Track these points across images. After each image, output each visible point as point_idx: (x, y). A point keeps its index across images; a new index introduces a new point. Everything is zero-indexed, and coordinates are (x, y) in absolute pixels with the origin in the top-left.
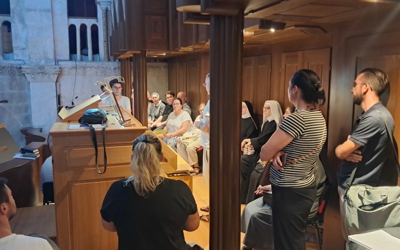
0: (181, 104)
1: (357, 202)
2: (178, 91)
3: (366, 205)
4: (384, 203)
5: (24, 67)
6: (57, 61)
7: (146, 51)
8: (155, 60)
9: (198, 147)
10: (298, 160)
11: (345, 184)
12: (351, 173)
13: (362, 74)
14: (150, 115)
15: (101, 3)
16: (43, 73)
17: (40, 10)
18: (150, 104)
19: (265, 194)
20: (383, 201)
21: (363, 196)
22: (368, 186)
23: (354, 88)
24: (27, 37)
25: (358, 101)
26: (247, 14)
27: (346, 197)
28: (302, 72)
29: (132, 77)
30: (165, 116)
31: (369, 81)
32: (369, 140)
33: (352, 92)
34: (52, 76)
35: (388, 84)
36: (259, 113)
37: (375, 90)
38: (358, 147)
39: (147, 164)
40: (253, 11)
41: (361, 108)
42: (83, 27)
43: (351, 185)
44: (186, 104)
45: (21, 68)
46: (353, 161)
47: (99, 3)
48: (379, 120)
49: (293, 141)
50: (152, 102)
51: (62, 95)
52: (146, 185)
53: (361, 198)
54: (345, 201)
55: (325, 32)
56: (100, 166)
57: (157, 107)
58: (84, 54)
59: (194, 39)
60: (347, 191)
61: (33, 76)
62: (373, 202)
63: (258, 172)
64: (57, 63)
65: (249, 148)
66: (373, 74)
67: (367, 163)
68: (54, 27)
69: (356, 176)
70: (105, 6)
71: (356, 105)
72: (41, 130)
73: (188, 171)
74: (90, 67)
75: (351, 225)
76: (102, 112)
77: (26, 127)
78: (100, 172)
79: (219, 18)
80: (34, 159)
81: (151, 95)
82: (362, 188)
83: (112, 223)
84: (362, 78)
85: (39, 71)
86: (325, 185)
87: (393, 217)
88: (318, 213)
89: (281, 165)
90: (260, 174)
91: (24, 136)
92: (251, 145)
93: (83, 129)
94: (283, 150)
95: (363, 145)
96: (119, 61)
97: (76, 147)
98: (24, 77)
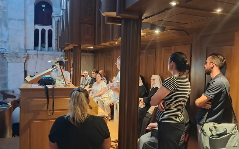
0: (101, 77)
1: (209, 133)
2: (99, 69)
3: (214, 135)
4: (225, 133)
5: (6, 53)
6: (26, 50)
7: (81, 45)
8: (86, 51)
9: (111, 103)
10: (174, 105)
11: (201, 122)
12: (204, 115)
13: (210, 57)
14: (82, 84)
15: (55, 17)
16: (17, 57)
17: (18, 20)
18: (82, 78)
19: (152, 130)
20: (224, 132)
21: (212, 129)
22: (215, 124)
23: (206, 65)
24: (8, 35)
25: (208, 73)
26: (143, 19)
27: (202, 130)
28: (177, 53)
29: (72, 60)
30: (91, 84)
31: (215, 61)
32: (215, 95)
33: (205, 67)
34: (22, 59)
35: (225, 63)
36: (148, 83)
37: (218, 66)
38: (209, 99)
39: (79, 105)
40: (147, 18)
41: (210, 76)
42: (43, 31)
43: (205, 122)
44: (104, 77)
45: (3, 53)
46: (206, 108)
47: (54, 17)
48: (221, 83)
49: (170, 93)
50: (83, 76)
51: (28, 71)
52: (78, 118)
53: (211, 130)
54: (201, 132)
55: (188, 34)
56: (50, 111)
57: (86, 79)
58: (43, 46)
59: (110, 37)
60: (202, 126)
61: (10, 59)
62: (218, 133)
63: (147, 118)
64: (26, 51)
65: (142, 104)
66: (217, 57)
67: (214, 109)
68: (26, 30)
69: (208, 117)
70: (57, 19)
71: (207, 75)
72: (13, 92)
73: (105, 116)
74: (46, 54)
75: (205, 148)
76: (53, 78)
77: (4, 89)
78: (49, 114)
79: (127, 20)
80: (8, 108)
81: (83, 72)
82: (211, 125)
83: (55, 144)
84: (210, 59)
85: (15, 56)
86: (188, 125)
87: (230, 142)
88: (184, 142)
89: (163, 108)
90: (149, 119)
91: (2, 95)
92: (143, 101)
93: (40, 87)
94: (164, 99)
95: (212, 98)
96: (64, 51)
97: (35, 98)
98: (4, 59)
